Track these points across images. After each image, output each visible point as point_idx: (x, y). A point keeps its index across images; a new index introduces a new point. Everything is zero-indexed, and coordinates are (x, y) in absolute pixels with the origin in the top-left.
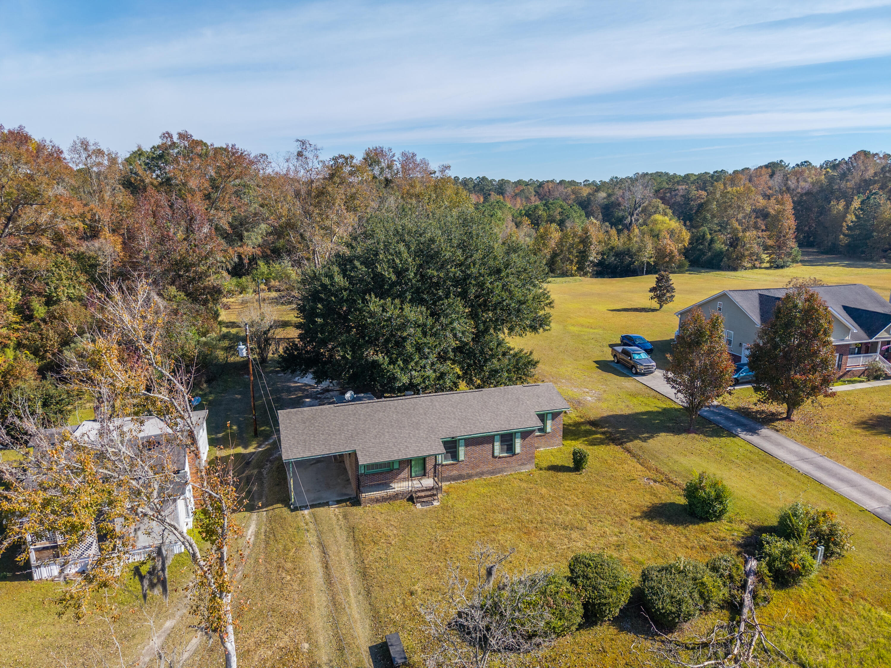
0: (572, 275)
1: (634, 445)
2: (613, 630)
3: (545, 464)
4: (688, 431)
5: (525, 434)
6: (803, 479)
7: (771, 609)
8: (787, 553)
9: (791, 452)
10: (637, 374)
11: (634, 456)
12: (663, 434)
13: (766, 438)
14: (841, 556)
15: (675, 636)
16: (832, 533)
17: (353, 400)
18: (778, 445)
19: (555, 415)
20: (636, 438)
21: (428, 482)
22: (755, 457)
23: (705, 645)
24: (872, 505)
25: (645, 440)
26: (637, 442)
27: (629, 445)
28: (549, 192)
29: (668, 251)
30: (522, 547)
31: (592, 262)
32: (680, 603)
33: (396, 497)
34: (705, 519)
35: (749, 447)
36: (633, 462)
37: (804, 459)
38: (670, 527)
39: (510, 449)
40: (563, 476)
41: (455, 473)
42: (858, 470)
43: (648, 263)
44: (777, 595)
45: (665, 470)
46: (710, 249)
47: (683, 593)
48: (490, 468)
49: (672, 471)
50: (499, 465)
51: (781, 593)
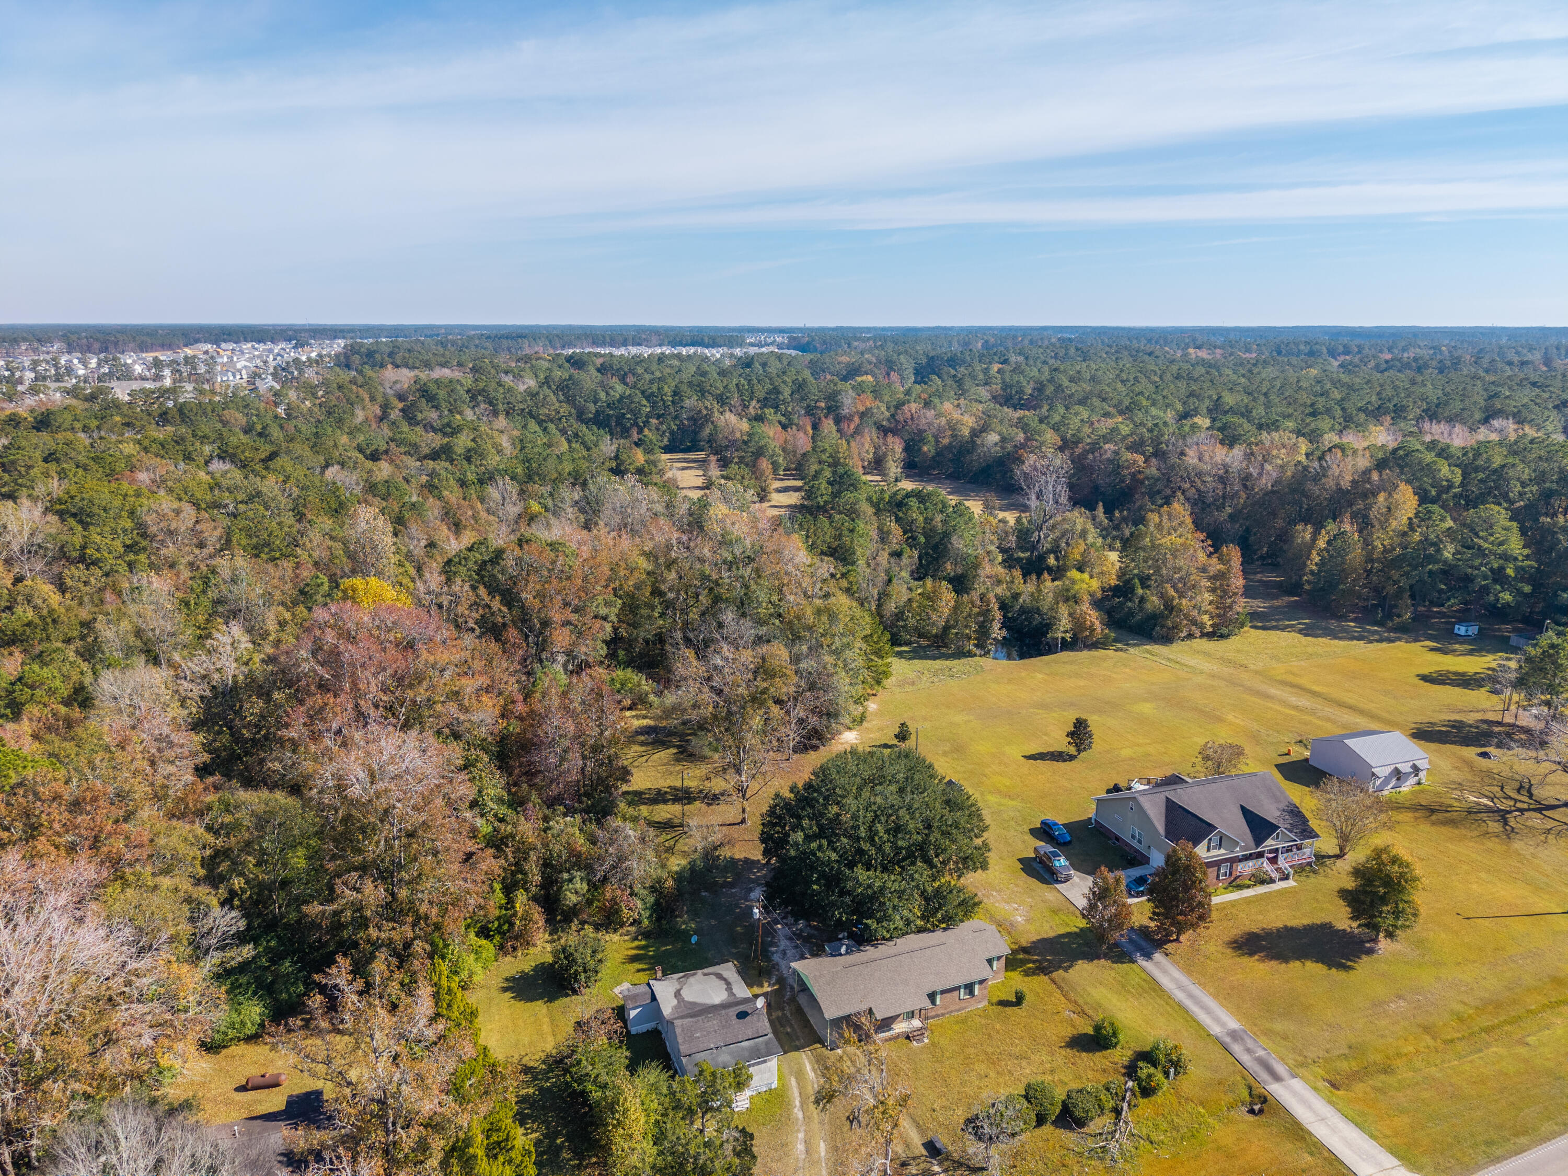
0: (970, 654)
1: (1058, 974)
2: (1052, 1128)
3: (994, 1000)
4: (1099, 958)
5: (981, 982)
6: (1177, 1008)
7: (1138, 1111)
8: (1150, 1076)
9: (1174, 980)
10: (1058, 881)
11: (1059, 987)
12: (1080, 962)
13: (1157, 964)
14: (1185, 1073)
15: (1085, 1130)
16: (1179, 1060)
17: (847, 953)
18: (1165, 972)
19: (999, 958)
20: (1060, 967)
21: (916, 1023)
22: (1146, 986)
23: (1101, 1134)
24: (1216, 1030)
25: (1066, 969)
26: (1061, 971)
27: (1055, 975)
28: (912, 419)
29: (1088, 623)
30: (992, 1074)
31: (995, 639)
32: (1087, 1112)
33: (898, 1036)
34: (1106, 1047)
35: (1143, 975)
36: (1057, 994)
37: (1181, 987)
38: (1084, 1054)
39: (971, 993)
40: (1009, 1010)
41: (933, 1013)
42: (1216, 996)
43: (1063, 638)
44: (1142, 1101)
45: (1080, 1002)
46: (1141, 609)
47: (1089, 1106)
48: (957, 1007)
49: (1086, 1003)
50: (963, 1004)
51: (1146, 1100)
